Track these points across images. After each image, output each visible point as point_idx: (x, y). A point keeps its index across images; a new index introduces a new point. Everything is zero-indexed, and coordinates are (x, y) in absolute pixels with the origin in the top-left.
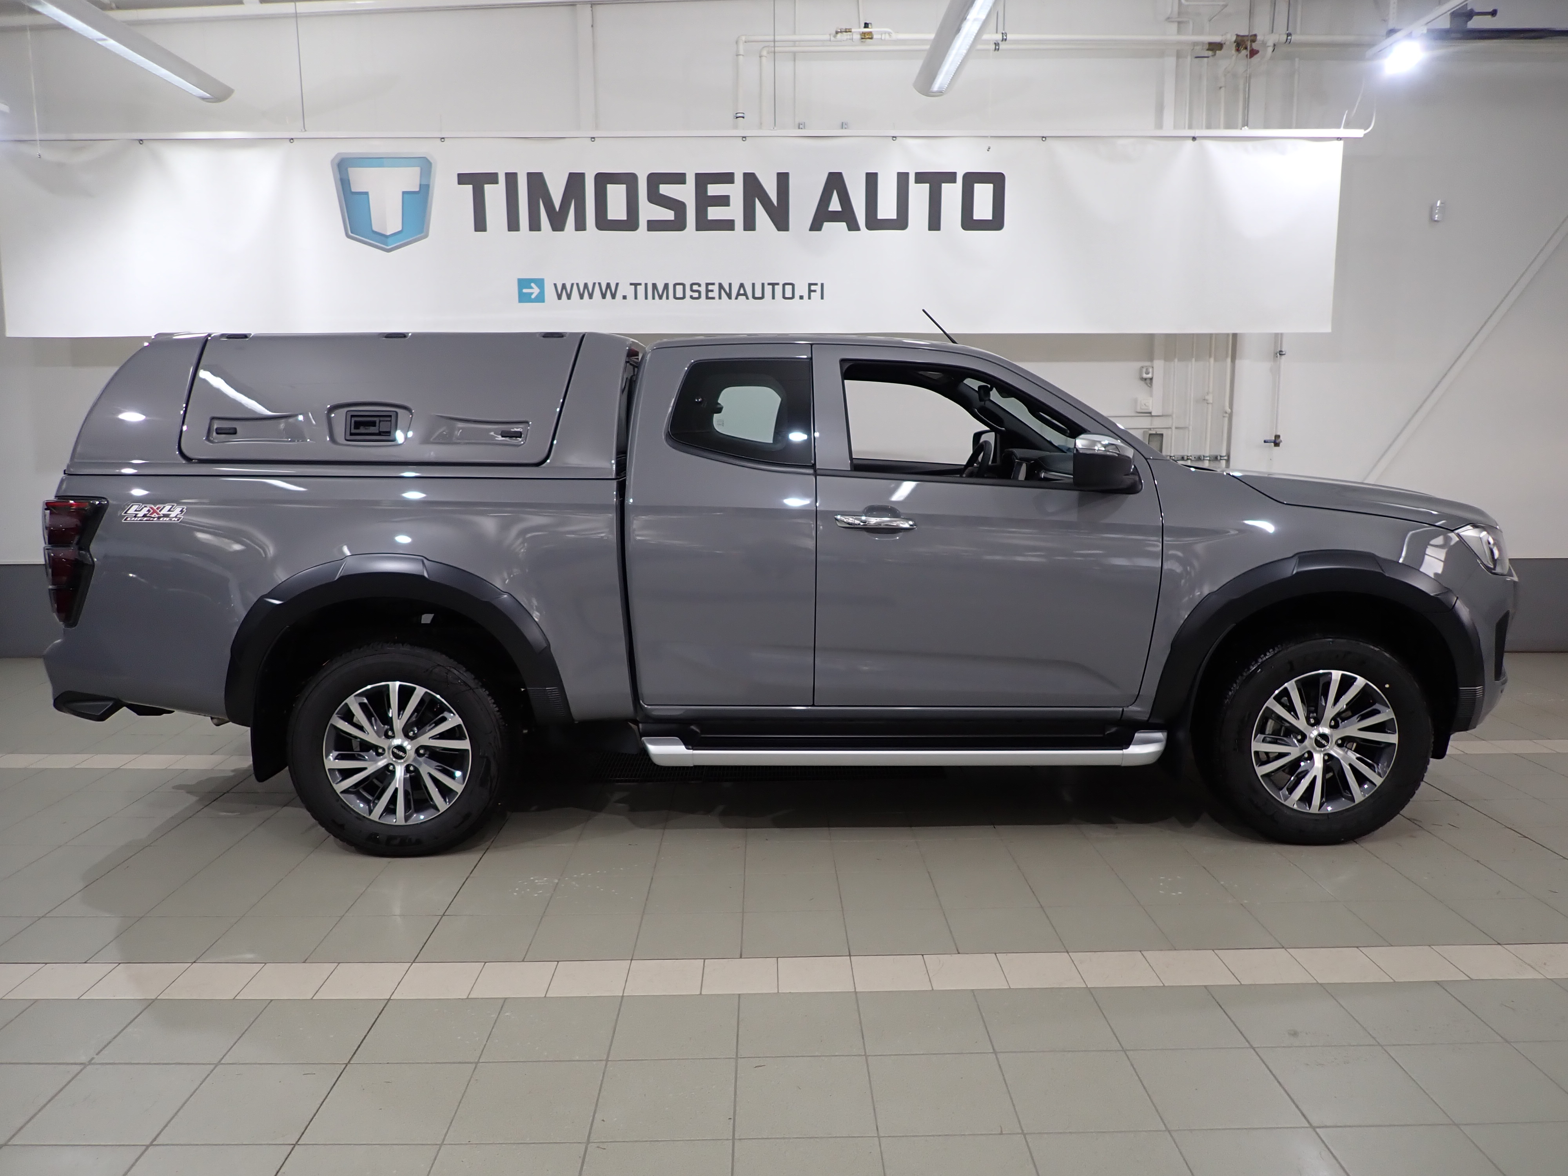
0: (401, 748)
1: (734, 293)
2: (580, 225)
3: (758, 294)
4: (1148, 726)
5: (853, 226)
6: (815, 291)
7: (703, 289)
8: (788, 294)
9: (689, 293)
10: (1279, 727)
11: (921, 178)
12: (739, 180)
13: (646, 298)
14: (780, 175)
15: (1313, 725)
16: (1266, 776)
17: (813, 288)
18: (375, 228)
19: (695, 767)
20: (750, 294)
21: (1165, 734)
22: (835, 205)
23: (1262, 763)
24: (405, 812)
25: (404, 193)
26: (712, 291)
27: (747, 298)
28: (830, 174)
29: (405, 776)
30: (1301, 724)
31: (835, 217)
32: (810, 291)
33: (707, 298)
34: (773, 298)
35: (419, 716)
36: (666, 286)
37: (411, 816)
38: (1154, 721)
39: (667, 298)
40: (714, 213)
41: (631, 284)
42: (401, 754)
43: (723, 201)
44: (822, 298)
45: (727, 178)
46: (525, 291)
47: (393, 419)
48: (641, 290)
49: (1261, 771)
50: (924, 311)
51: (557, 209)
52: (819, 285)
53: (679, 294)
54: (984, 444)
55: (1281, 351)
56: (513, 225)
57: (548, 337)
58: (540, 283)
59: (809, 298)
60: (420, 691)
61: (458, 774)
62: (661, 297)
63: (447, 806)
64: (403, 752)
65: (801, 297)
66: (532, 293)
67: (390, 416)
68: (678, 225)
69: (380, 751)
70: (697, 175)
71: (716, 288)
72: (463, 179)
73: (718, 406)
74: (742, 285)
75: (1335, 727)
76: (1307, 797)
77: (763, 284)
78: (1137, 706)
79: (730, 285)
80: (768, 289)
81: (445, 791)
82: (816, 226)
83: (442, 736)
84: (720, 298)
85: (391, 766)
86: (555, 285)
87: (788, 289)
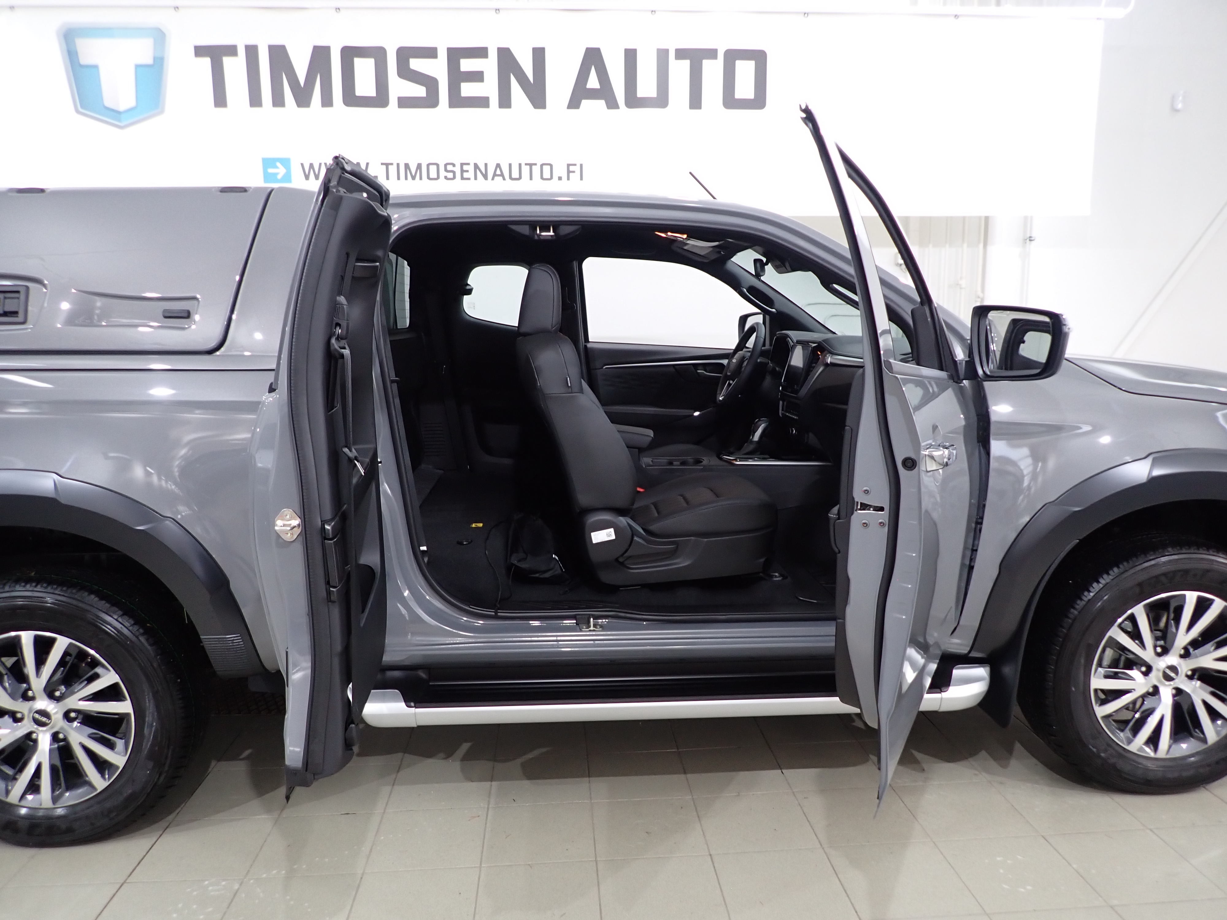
0: (44, 713)
1: (490, 174)
2: (327, 101)
3: (515, 175)
4: (966, 660)
5: (612, 104)
6: (574, 172)
7: (457, 170)
8: (547, 175)
9: (443, 173)
10: (1117, 656)
11: (681, 54)
12: (493, 55)
13: (399, 178)
14: (535, 50)
15: (1159, 655)
16: (1106, 717)
17: (572, 168)
18: (108, 103)
19: (419, 727)
20: (506, 175)
21: (988, 669)
22: (593, 82)
23: (1103, 702)
24: (53, 790)
25: (137, 66)
26: (467, 171)
27: (504, 179)
28: (588, 50)
29: (52, 747)
30: (1147, 654)
31: (593, 94)
32: (569, 172)
33: (462, 178)
34: (531, 178)
35: (65, 672)
36: (419, 166)
37: (61, 795)
38: (974, 654)
39: (421, 178)
40: (468, 89)
41: (382, 164)
42: (44, 719)
43: (477, 77)
44: (581, 179)
45: (481, 53)
46: (270, 171)
47: (22, 296)
48: (393, 170)
49: (1101, 711)
50: (690, 173)
51: (302, 84)
52: (578, 167)
53: (433, 174)
54: (756, 326)
55: (1030, 237)
56: (255, 100)
57: (225, 192)
58: (286, 162)
59: (568, 179)
60: (62, 643)
61: (120, 744)
62: (413, 178)
63: (105, 784)
64: (47, 718)
65: (560, 178)
66: (277, 174)
67: (18, 292)
68: (431, 101)
69: (19, 716)
70: (449, 50)
71: (471, 168)
72: (200, 51)
73: (468, 287)
74: (498, 166)
75: (1186, 655)
76: (1154, 740)
77: (520, 165)
78: (957, 638)
79: (486, 165)
80: (526, 170)
81: (101, 765)
82: (574, 104)
83: (97, 697)
84: (476, 178)
85: (35, 734)
86: (302, 164)
87: (547, 169)
